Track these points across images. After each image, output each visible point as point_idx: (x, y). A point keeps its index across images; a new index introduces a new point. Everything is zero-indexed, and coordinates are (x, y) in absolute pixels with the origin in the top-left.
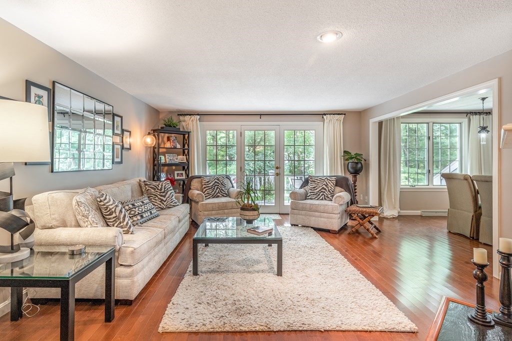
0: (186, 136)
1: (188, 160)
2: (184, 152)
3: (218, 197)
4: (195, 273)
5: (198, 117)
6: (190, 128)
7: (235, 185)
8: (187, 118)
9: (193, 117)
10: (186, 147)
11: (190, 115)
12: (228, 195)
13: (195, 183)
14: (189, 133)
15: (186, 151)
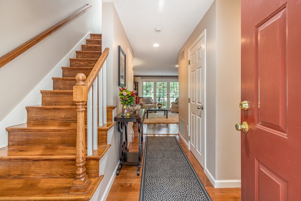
0: (137, 84)
1: (137, 92)
2: (136, 89)
3: (148, 104)
4: (147, 118)
5: (141, 77)
6: (138, 81)
7: (153, 100)
8: (137, 78)
9: (139, 78)
10: (137, 87)
11: (138, 77)
12: (151, 103)
13: (141, 100)
14: (138, 83)
15: (137, 89)
